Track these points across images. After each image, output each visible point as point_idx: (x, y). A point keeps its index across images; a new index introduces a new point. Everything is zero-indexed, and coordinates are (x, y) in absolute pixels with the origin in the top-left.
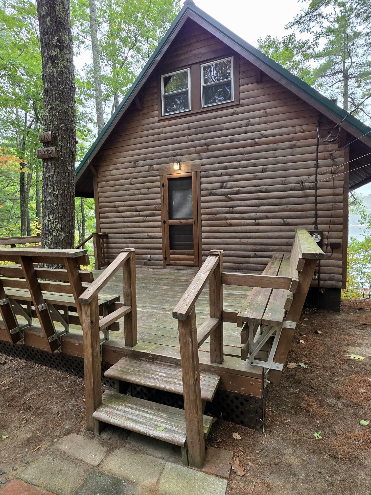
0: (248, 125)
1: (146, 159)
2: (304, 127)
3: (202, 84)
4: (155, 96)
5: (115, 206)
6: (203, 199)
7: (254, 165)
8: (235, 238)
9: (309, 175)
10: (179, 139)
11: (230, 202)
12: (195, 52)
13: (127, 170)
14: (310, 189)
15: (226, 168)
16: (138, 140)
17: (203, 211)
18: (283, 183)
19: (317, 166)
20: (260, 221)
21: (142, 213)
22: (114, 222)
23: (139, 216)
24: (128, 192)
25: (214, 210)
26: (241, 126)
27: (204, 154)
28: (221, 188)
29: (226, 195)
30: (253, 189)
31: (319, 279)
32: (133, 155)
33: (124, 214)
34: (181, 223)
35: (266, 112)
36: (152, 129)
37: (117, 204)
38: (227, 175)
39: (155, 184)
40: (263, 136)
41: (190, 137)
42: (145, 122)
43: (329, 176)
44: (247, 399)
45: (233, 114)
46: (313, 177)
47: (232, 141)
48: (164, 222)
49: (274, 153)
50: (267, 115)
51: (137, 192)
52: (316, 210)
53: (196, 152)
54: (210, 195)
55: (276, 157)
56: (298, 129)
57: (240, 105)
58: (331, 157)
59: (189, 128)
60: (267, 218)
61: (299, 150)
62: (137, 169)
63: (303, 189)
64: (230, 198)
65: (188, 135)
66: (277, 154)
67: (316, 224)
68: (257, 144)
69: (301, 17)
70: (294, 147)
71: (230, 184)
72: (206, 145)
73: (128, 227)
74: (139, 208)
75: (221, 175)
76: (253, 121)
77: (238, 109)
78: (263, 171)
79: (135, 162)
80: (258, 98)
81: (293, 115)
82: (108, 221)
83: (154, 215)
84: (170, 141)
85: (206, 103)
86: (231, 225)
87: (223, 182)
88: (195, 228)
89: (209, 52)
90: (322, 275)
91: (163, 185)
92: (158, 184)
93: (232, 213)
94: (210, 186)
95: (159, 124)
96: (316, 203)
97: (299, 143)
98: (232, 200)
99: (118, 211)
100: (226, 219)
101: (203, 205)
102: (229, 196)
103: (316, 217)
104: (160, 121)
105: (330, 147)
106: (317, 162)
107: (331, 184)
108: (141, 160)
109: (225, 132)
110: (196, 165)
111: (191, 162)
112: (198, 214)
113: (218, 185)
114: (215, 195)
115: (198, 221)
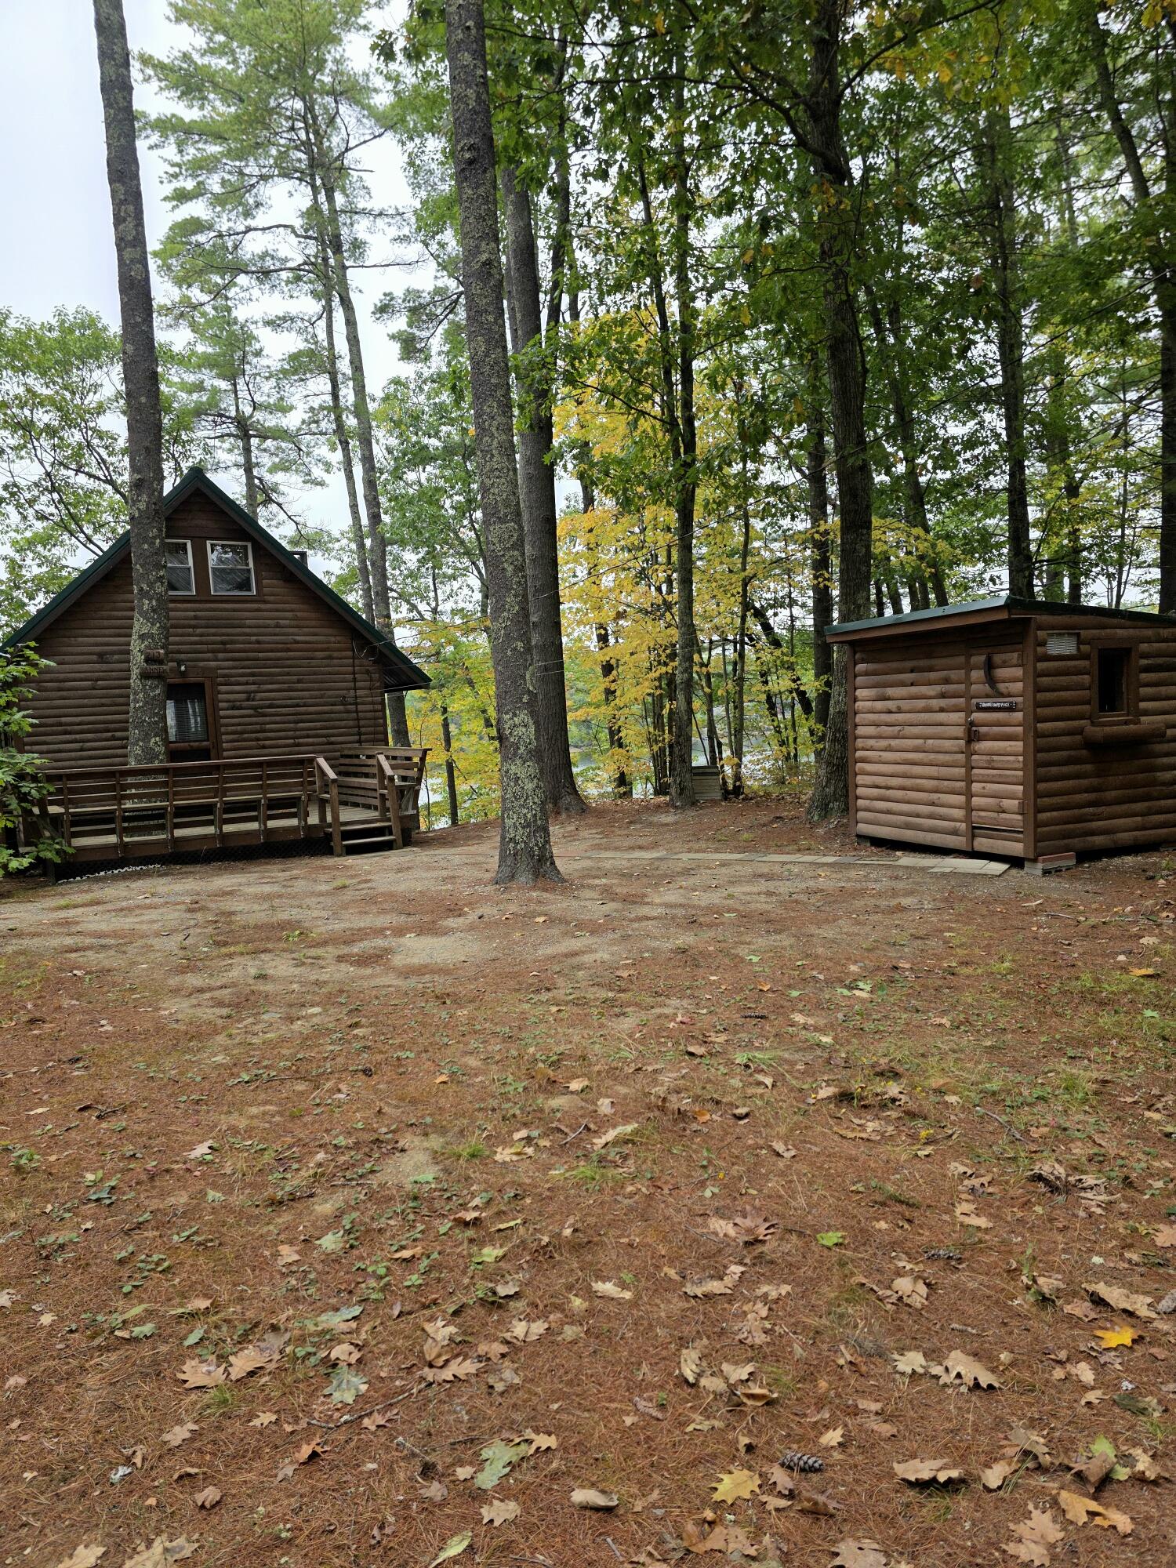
0: (277, 626)
1: (123, 652)
2: (338, 638)
3: (212, 565)
6: (222, 713)
7: (288, 674)
9: (348, 689)
11: (261, 718)
13: (85, 667)
14: (350, 704)
15: (253, 675)
17: (223, 729)
18: (322, 697)
19: (355, 680)
23: (114, 738)
24: (88, 702)
25: (238, 728)
26: (268, 626)
27: (221, 655)
28: (248, 700)
29: (254, 708)
30: (289, 702)
32: (97, 645)
34: (193, 746)
35: (294, 615)
37: (64, 720)
38: (254, 683)
40: (296, 642)
41: (198, 630)
43: (366, 692)
45: (256, 610)
46: (352, 692)
47: (258, 642)
49: (309, 663)
50: (297, 618)
53: (210, 652)
54: (233, 708)
55: (313, 667)
56: (331, 639)
57: (264, 602)
58: (368, 672)
59: (196, 618)
60: (308, 736)
61: (335, 662)
62: (105, 667)
63: (344, 704)
64: (260, 713)
65: (194, 627)
66: (313, 664)
67: (360, 741)
68: (289, 650)
70: (330, 658)
71: (259, 695)
72: (223, 643)
73: (90, 758)
75: (247, 684)
76: (282, 622)
77: (262, 606)
78: (299, 681)
79: (101, 655)
80: (288, 598)
81: (325, 622)
85: (215, 591)
86: (264, 747)
87: (249, 693)
89: (219, 528)
93: (265, 731)
94: (231, 697)
96: (358, 719)
97: (335, 654)
98: (264, 715)
100: (258, 739)
101: (224, 721)
102: (260, 710)
103: (360, 734)
105: (366, 662)
106: (354, 676)
108: (113, 653)
109: (247, 630)
110: (210, 669)
111: (202, 664)
112: (218, 734)
113: (244, 696)
114: (241, 708)
115: (217, 744)
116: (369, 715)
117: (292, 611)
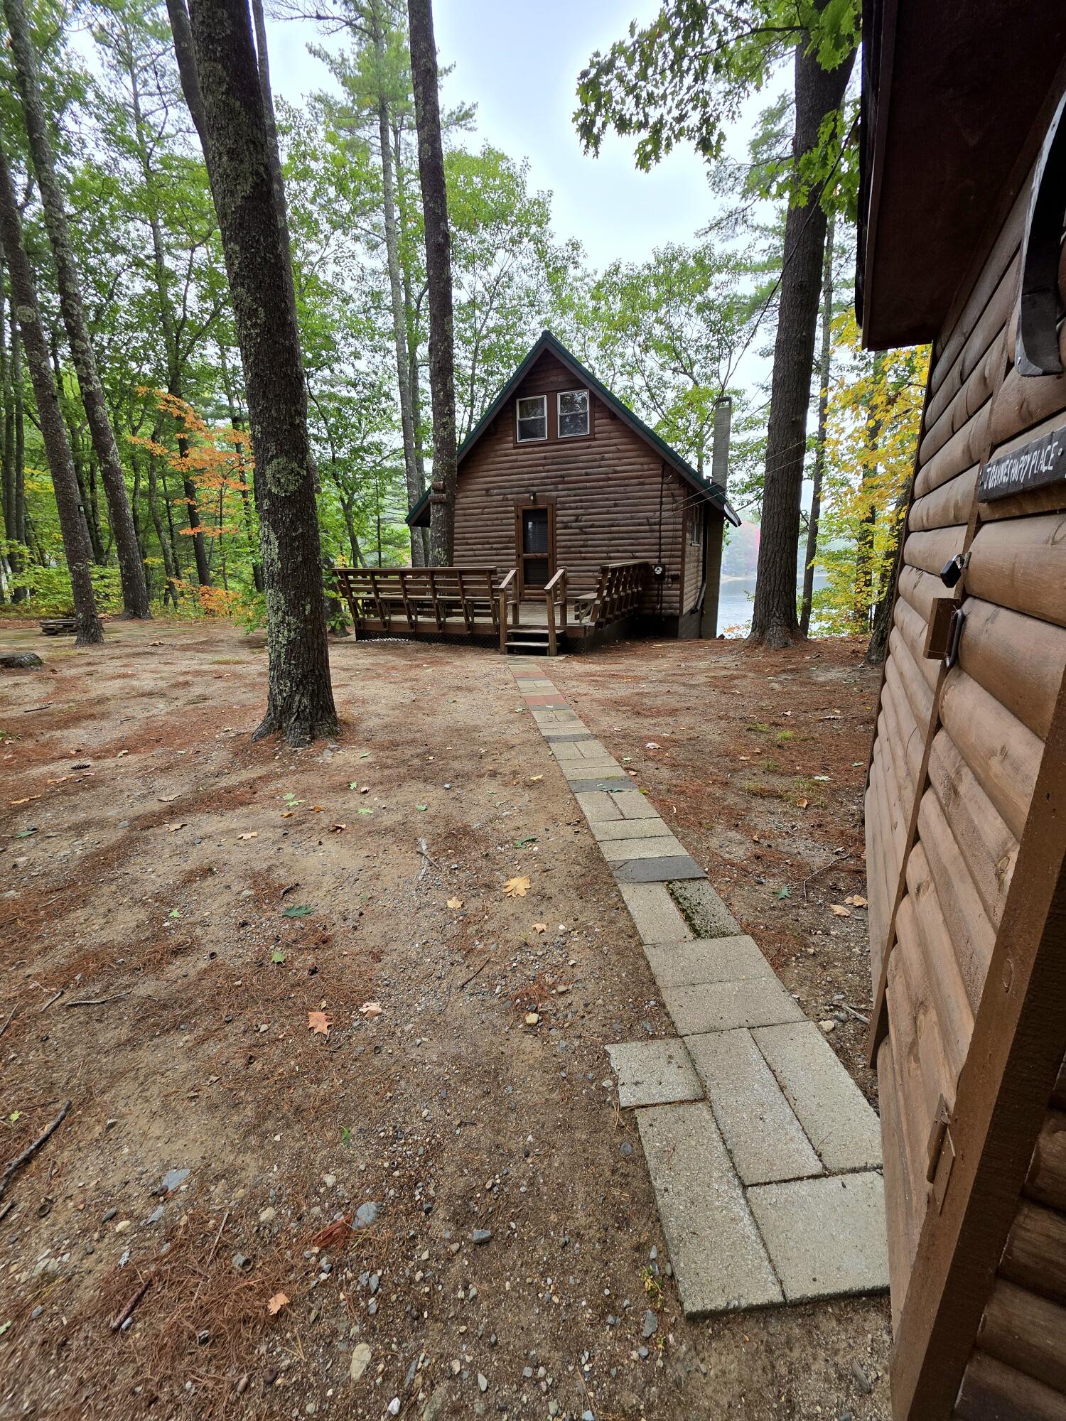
0: (603, 459)
1: (500, 488)
2: (651, 466)
3: (559, 413)
4: (510, 421)
5: (465, 538)
6: (558, 532)
7: (607, 500)
8: (589, 571)
9: (655, 511)
10: (535, 469)
11: (585, 536)
12: (552, 379)
13: (478, 499)
14: (655, 524)
15: (581, 501)
16: (491, 467)
17: (558, 544)
18: (632, 518)
19: (661, 503)
20: (612, 555)
21: (495, 546)
22: (463, 556)
23: (492, 549)
24: (479, 523)
25: (569, 543)
26: (595, 460)
27: (560, 486)
28: (576, 521)
29: (580, 528)
30: (606, 523)
31: (661, 608)
32: (486, 483)
33: (474, 547)
34: (537, 556)
35: (617, 448)
36: (506, 455)
38: (582, 508)
39: (509, 515)
40: (616, 472)
41: (547, 468)
42: (498, 447)
43: (671, 513)
44: (577, 639)
45: (589, 447)
46: (658, 513)
47: (587, 474)
48: (519, 556)
49: (624, 489)
50: (619, 451)
51: (489, 523)
52: (660, 544)
53: (552, 484)
54: (565, 528)
55: (628, 493)
56: (646, 467)
57: (595, 439)
58: (673, 496)
59: (545, 458)
60: (618, 551)
61: (647, 487)
62: (489, 499)
63: (650, 525)
64: (584, 532)
65: (543, 465)
66: (627, 490)
67: (659, 557)
68: (610, 479)
70: (642, 484)
71: (584, 518)
72: (562, 476)
74: (491, 540)
75: (576, 508)
76: (607, 456)
77: (593, 443)
78: (616, 505)
79: (487, 490)
80: (612, 434)
81: (642, 453)
83: (507, 548)
84: (525, 470)
85: (561, 434)
86: (585, 559)
87: (577, 516)
88: (550, 561)
89: (566, 381)
90: (664, 605)
91: (518, 517)
92: (513, 515)
93: (586, 546)
94: (565, 519)
95: (513, 451)
96: (660, 538)
97: (647, 481)
98: (586, 533)
99: (468, 544)
100: (581, 553)
101: (558, 538)
102: (584, 529)
103: (660, 551)
104: (514, 448)
105: (672, 486)
106: (661, 500)
107: (672, 520)
108: (494, 488)
109: (580, 465)
110: (553, 497)
111: (547, 494)
112: (554, 547)
113: (573, 518)
114: (571, 528)
115: (553, 555)
116: (671, 534)
117: (615, 445)
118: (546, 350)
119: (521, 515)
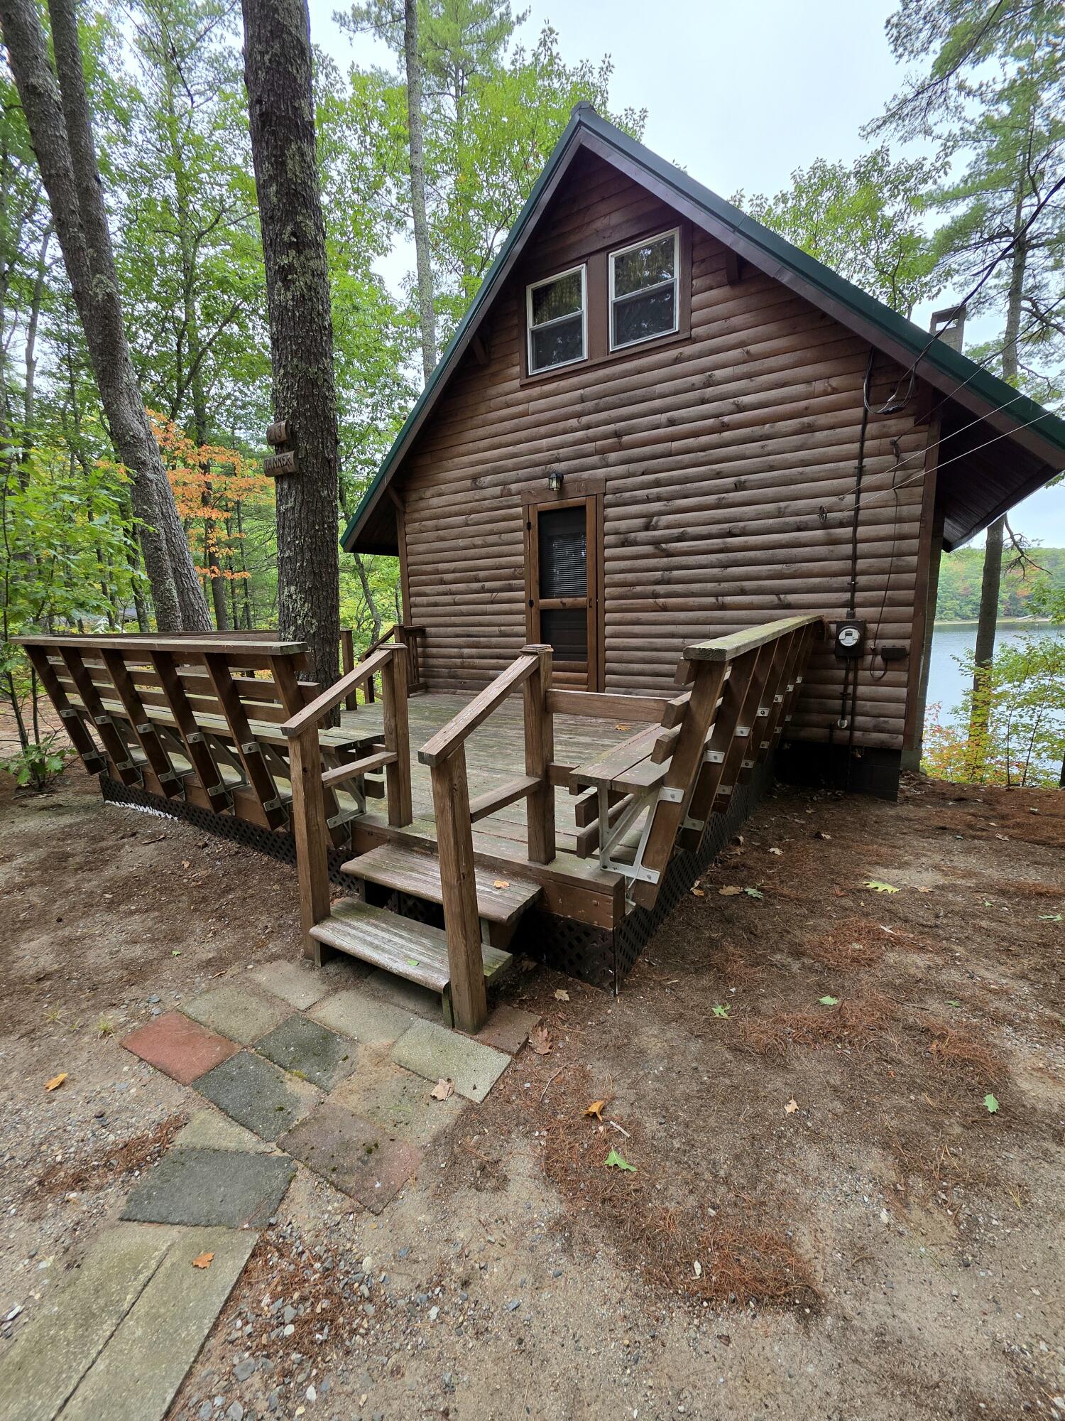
0: (709, 384)
1: (495, 471)
2: (835, 382)
3: (612, 297)
4: (515, 333)
5: (437, 572)
6: (608, 552)
7: (719, 475)
8: (673, 636)
9: (840, 493)
10: (561, 425)
11: (665, 560)
12: (599, 224)
13: (460, 497)
14: (842, 524)
15: (658, 484)
16: (481, 432)
17: (607, 579)
18: (780, 514)
19: (861, 471)
20: (728, 599)
21: (488, 585)
22: (436, 605)
23: (483, 590)
24: (461, 542)
25: (630, 576)
26: (692, 388)
27: (613, 456)
28: (647, 528)
29: (656, 543)
30: (714, 528)
31: (852, 728)
32: (472, 465)
33: (454, 587)
34: (564, 604)
35: (748, 352)
36: (508, 405)
37: (441, 566)
38: (659, 499)
39: (513, 524)
40: (740, 409)
41: (585, 419)
42: (493, 391)
43: (887, 495)
44: (588, 931)
45: (677, 361)
46: (850, 498)
47: (672, 423)
48: (531, 604)
49: (763, 447)
50: (751, 358)
51: (478, 541)
52: (854, 573)
53: (597, 452)
54: (623, 544)
55: (769, 454)
56: (819, 386)
57: (691, 340)
58: (897, 450)
59: (582, 400)
60: (743, 592)
61: (820, 436)
62: (478, 494)
63: (825, 526)
64: (664, 550)
65: (579, 415)
66: (770, 448)
67: (851, 605)
68: (726, 427)
69: (905, 101)
70: (810, 429)
71: (665, 519)
72: (617, 434)
73: (462, 614)
74: (482, 574)
75: (648, 500)
76: (719, 374)
77: (688, 350)
78: (738, 487)
79: (475, 478)
80: (735, 321)
81: (809, 354)
82: (425, 602)
83: (511, 589)
84: (543, 430)
85: (618, 341)
86: (664, 609)
87: (650, 516)
88: (590, 615)
89: (627, 221)
90: (860, 720)
91: (529, 526)
92: (520, 523)
93: (669, 582)
94: (623, 525)
95: (521, 395)
96: (854, 557)
97: (823, 419)
98: (669, 554)
99: (442, 582)
100: (656, 595)
101: (609, 565)
102: (664, 546)
103: (853, 589)
104: (523, 387)
105: (893, 424)
106: (861, 463)
107: (890, 512)
108: (487, 473)
109: (657, 403)
110: (596, 481)
111: (585, 475)
112: (598, 586)
113: (640, 522)
114: (635, 543)
115: (597, 599)
116: (887, 546)
117: (741, 344)
118: (582, 150)
119: (535, 522)
